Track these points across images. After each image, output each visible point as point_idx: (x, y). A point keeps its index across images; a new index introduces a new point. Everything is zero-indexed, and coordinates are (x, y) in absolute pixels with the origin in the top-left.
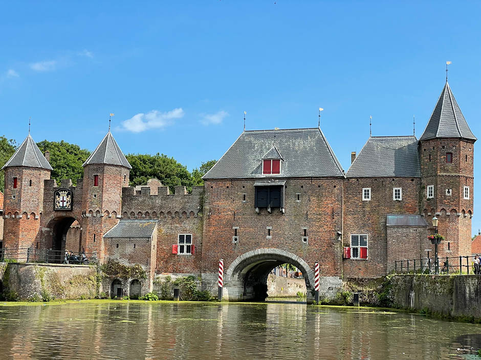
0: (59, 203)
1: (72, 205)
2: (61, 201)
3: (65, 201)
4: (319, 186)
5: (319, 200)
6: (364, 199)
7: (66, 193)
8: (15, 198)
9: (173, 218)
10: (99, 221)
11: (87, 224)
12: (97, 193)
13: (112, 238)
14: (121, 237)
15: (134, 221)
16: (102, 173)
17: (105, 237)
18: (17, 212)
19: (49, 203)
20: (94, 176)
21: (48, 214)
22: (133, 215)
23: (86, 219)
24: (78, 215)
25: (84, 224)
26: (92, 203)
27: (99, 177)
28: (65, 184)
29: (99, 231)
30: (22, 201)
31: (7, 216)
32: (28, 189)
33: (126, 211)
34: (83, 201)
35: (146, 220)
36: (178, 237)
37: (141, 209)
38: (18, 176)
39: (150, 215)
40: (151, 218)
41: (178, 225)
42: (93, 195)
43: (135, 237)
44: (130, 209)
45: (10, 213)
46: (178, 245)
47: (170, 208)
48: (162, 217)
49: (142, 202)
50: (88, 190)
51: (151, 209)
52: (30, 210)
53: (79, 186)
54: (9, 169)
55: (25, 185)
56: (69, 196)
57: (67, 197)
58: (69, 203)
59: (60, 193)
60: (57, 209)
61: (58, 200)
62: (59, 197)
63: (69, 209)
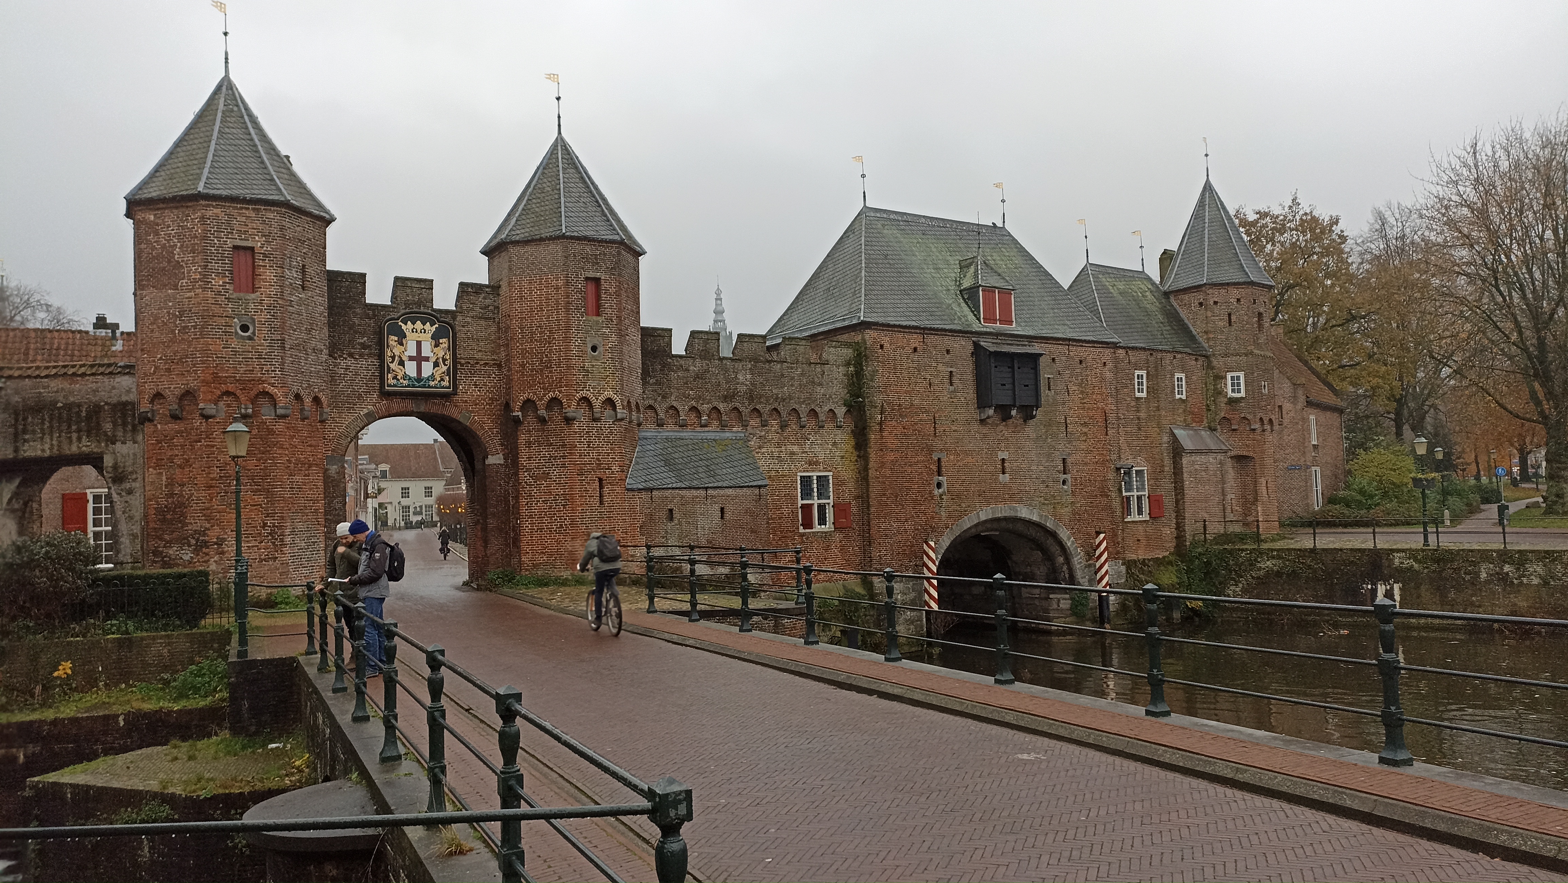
0: (402, 363)
1: (453, 373)
2: (411, 358)
3: (427, 359)
4: (1081, 362)
5: (1082, 392)
6: (1138, 395)
7: (431, 329)
8: (254, 333)
9: (783, 426)
10: (611, 433)
11: (564, 446)
12: (600, 339)
13: (651, 490)
14: (679, 485)
15: (676, 434)
16: (614, 275)
17: (630, 487)
18: (266, 394)
19: (350, 362)
20: (587, 279)
21: (349, 403)
22: (671, 416)
23: (551, 426)
24: (472, 412)
25: (529, 444)
26: (588, 371)
27: (604, 285)
28: (413, 296)
29: (616, 468)
30: (287, 346)
31: (211, 409)
32: (300, 302)
33: (651, 402)
34: (523, 366)
35: (712, 433)
36: (799, 482)
37: (698, 398)
38: (257, 243)
39: (724, 418)
40: (723, 426)
41: (795, 448)
42: (589, 346)
43: (720, 484)
44: (664, 397)
45: (228, 393)
46: (800, 505)
47: (777, 398)
48: (752, 423)
49: (697, 377)
50: (568, 328)
51: (726, 398)
52: (310, 386)
53: (472, 309)
54: (208, 206)
55: (291, 284)
56: (441, 341)
57: (436, 346)
58: (445, 368)
59: (404, 327)
60: (395, 386)
61: (397, 353)
62: (401, 344)
63: (443, 387)
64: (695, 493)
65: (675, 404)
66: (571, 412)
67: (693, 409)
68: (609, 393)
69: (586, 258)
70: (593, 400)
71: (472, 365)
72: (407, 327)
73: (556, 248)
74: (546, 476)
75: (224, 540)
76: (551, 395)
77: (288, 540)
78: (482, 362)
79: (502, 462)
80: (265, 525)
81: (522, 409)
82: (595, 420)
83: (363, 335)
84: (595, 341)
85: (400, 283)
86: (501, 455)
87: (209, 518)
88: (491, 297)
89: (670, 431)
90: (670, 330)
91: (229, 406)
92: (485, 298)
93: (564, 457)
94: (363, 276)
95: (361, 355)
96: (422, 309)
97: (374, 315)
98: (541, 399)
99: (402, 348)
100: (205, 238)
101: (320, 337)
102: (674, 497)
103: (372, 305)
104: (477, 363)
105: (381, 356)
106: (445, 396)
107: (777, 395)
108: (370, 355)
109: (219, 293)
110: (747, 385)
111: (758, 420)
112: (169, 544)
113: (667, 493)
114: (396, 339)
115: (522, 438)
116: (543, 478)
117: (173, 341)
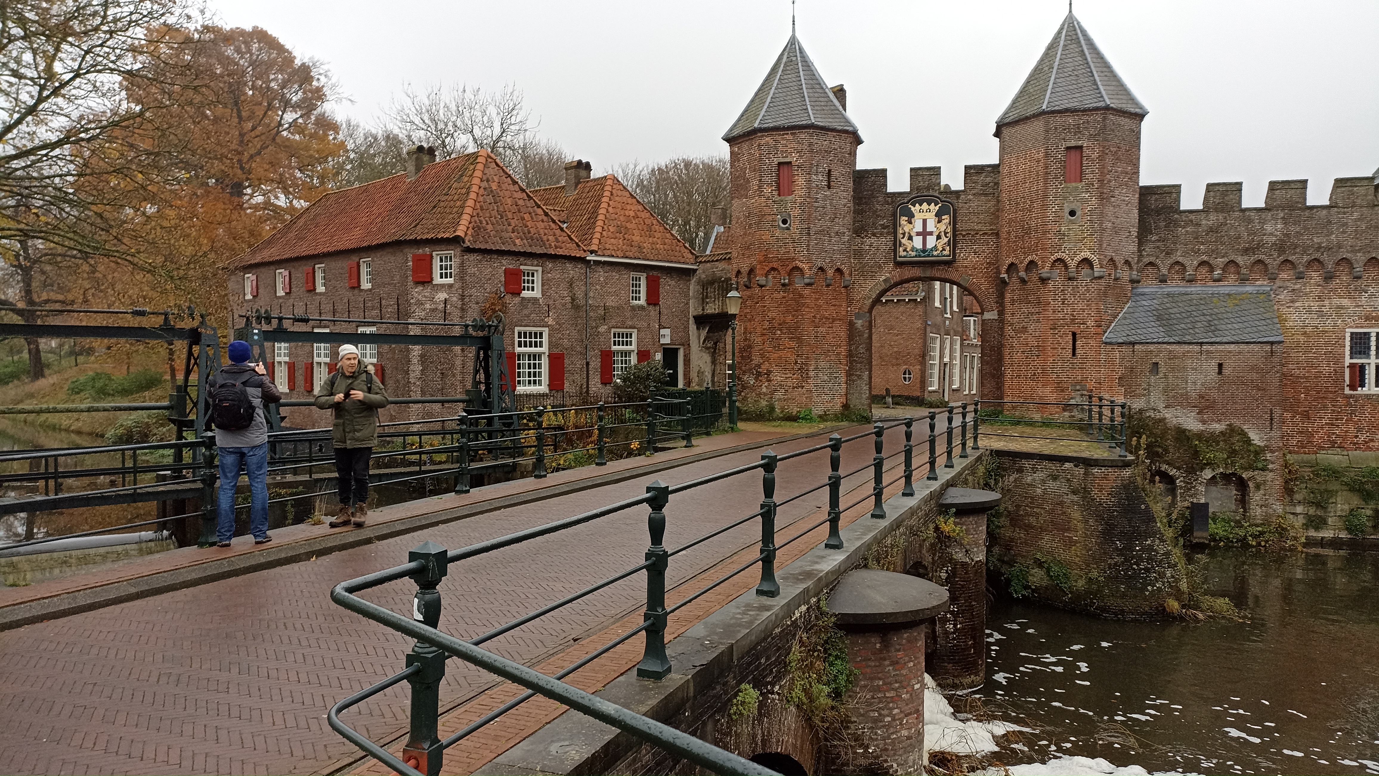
0: (910, 238)
1: (953, 243)
2: (918, 234)
3: (931, 233)
7: (934, 208)
8: (790, 225)
9: (1329, 278)
10: (1088, 290)
11: (1039, 303)
12: (1079, 204)
13: (1133, 344)
14: (1166, 340)
15: (1181, 289)
16: (1097, 140)
17: (1108, 340)
18: (797, 268)
19: (873, 239)
20: (1068, 148)
21: (872, 272)
22: (1177, 272)
23: (1030, 286)
24: (971, 275)
25: (1013, 302)
26: (1064, 235)
27: (1086, 152)
28: (924, 182)
29: (1090, 323)
30: (812, 233)
31: (762, 280)
32: (825, 198)
33: (1152, 259)
34: (1009, 233)
35: (1229, 286)
36: (1348, 339)
37: (1210, 253)
38: (793, 158)
39: (1244, 271)
40: (1244, 280)
41: (1345, 302)
42: (1067, 211)
43: (1218, 340)
44: (1167, 253)
45: (773, 269)
46: (1347, 364)
47: (1320, 247)
48: (1284, 275)
49: (1211, 230)
50: (1045, 196)
51: (1246, 251)
52: (832, 261)
53: (974, 188)
54: (762, 136)
55: (817, 186)
56: (943, 217)
57: (939, 222)
58: (946, 240)
59: (913, 208)
60: (905, 257)
61: (907, 230)
62: (910, 223)
63: (944, 256)
64: (1186, 348)
65: (1180, 259)
66: (1045, 272)
67: (1203, 263)
68: (1086, 254)
69: (1067, 129)
70: (1069, 261)
71: (973, 236)
72: (915, 209)
73: (1038, 126)
74: (1024, 330)
75: (771, 372)
76: (1030, 258)
77: (812, 374)
78: (981, 233)
79: (996, 317)
80: (796, 362)
81: (1008, 271)
82: (1070, 279)
83: (883, 218)
84: (1073, 206)
85: (915, 173)
86: (996, 312)
87: (762, 356)
88: (992, 175)
89: (1175, 287)
90: (1179, 186)
91: (774, 278)
92: (986, 177)
93: (1039, 313)
94: (884, 171)
95: (882, 234)
96: (931, 193)
97: (893, 202)
98: (1021, 263)
99: (911, 226)
100: (761, 160)
101: (844, 224)
102: (1160, 352)
103: (891, 193)
104: (977, 234)
105: (895, 233)
106: (948, 263)
107: (1319, 244)
108: (888, 233)
109: (768, 198)
110: (1276, 236)
111: (1291, 272)
112: (744, 373)
113: (1152, 347)
114: (907, 219)
115: (1008, 296)
116: (1021, 332)
117: (745, 234)
